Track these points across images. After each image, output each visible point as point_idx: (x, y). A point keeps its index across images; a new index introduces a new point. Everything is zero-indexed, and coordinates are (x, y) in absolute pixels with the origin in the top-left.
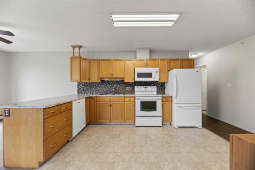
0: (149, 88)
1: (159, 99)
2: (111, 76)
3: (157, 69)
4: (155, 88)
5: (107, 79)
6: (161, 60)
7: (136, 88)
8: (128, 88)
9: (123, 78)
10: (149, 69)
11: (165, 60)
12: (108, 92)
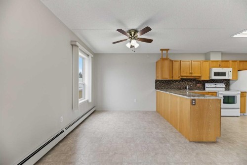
0: (219, 85)
1: (238, 94)
2: (190, 75)
3: (231, 69)
4: (223, 85)
5: (185, 78)
6: (233, 61)
7: (207, 85)
8: (198, 85)
9: (200, 77)
10: (224, 69)
11: (236, 61)
12: (182, 88)
